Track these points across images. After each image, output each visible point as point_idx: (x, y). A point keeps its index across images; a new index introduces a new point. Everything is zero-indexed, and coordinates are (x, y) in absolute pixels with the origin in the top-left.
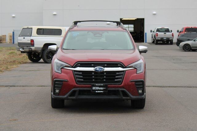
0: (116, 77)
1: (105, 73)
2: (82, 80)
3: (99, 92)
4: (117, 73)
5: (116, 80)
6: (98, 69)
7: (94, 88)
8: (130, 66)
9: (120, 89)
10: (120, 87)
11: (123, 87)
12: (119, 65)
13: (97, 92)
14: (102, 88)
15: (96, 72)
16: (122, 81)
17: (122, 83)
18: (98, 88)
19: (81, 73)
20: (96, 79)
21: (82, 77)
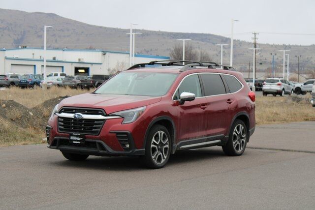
0: (94, 126)
1: (83, 121)
2: (62, 127)
3: (76, 142)
4: (96, 122)
5: (93, 130)
6: (77, 116)
7: (72, 138)
8: (114, 114)
9: (97, 141)
10: (97, 139)
11: (100, 139)
12: (99, 112)
13: (74, 142)
14: (79, 139)
15: (75, 119)
16: (100, 132)
17: (99, 133)
18: (75, 138)
19: (62, 120)
20: (75, 128)
21: (62, 124)
